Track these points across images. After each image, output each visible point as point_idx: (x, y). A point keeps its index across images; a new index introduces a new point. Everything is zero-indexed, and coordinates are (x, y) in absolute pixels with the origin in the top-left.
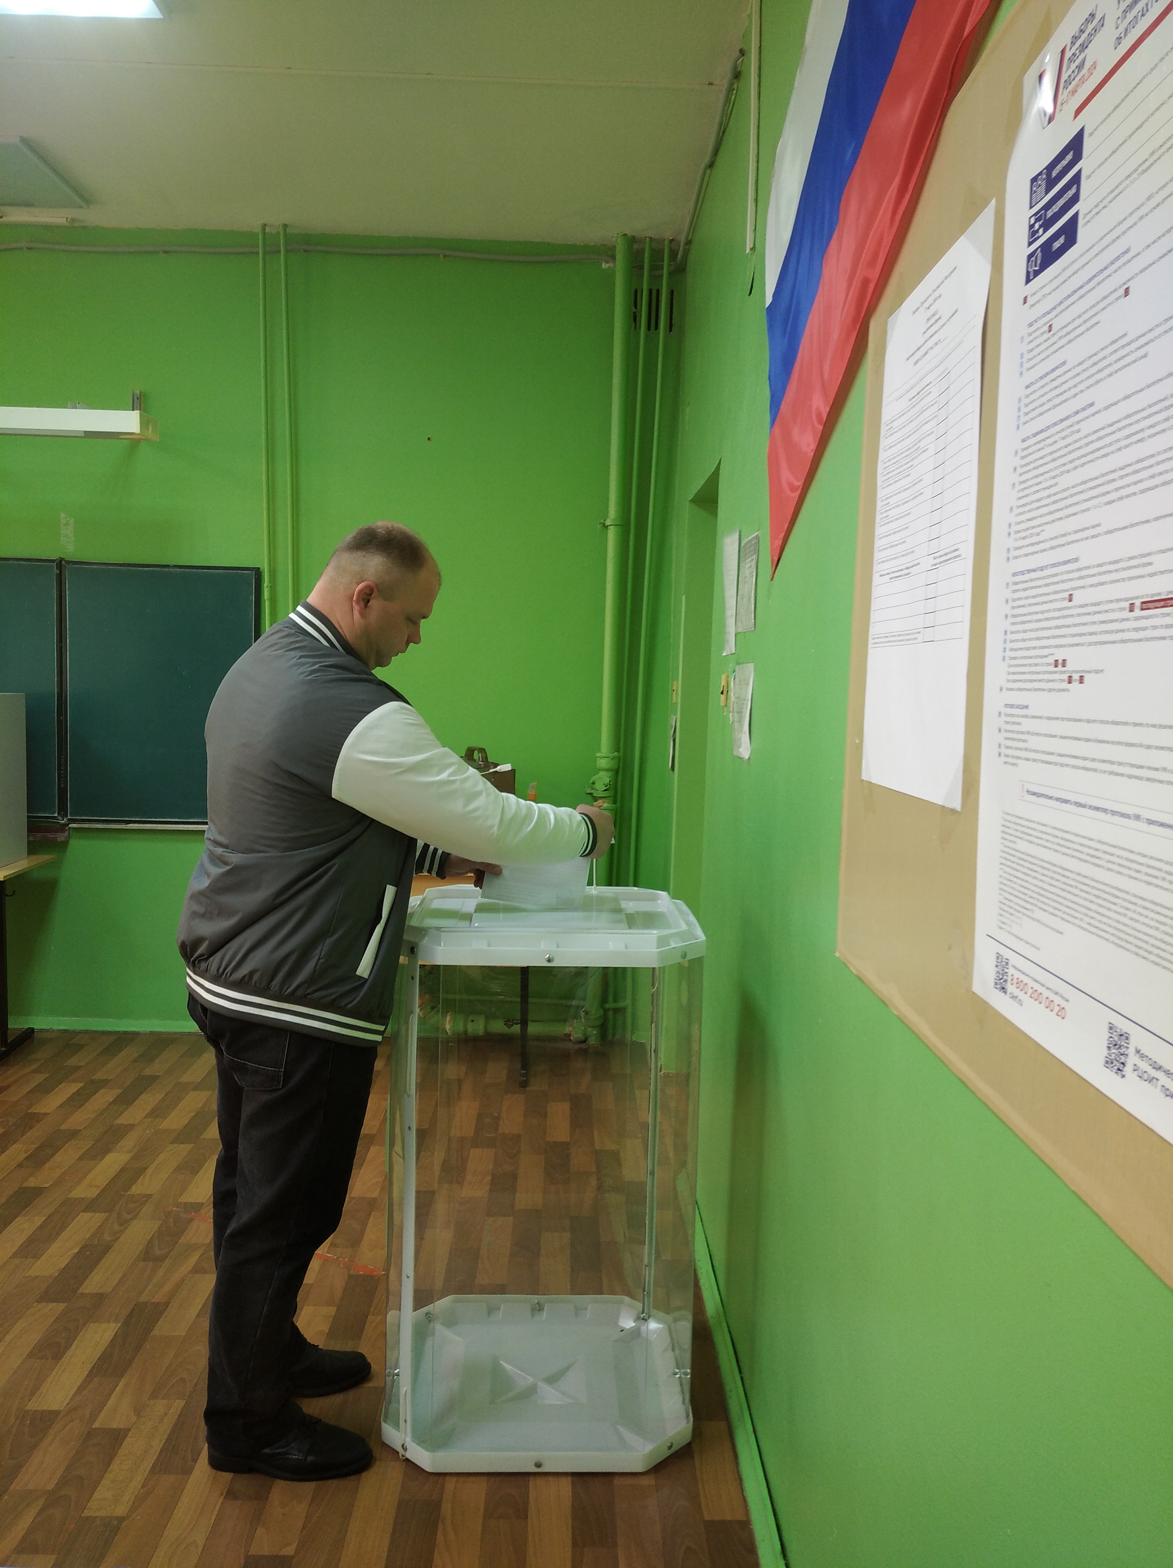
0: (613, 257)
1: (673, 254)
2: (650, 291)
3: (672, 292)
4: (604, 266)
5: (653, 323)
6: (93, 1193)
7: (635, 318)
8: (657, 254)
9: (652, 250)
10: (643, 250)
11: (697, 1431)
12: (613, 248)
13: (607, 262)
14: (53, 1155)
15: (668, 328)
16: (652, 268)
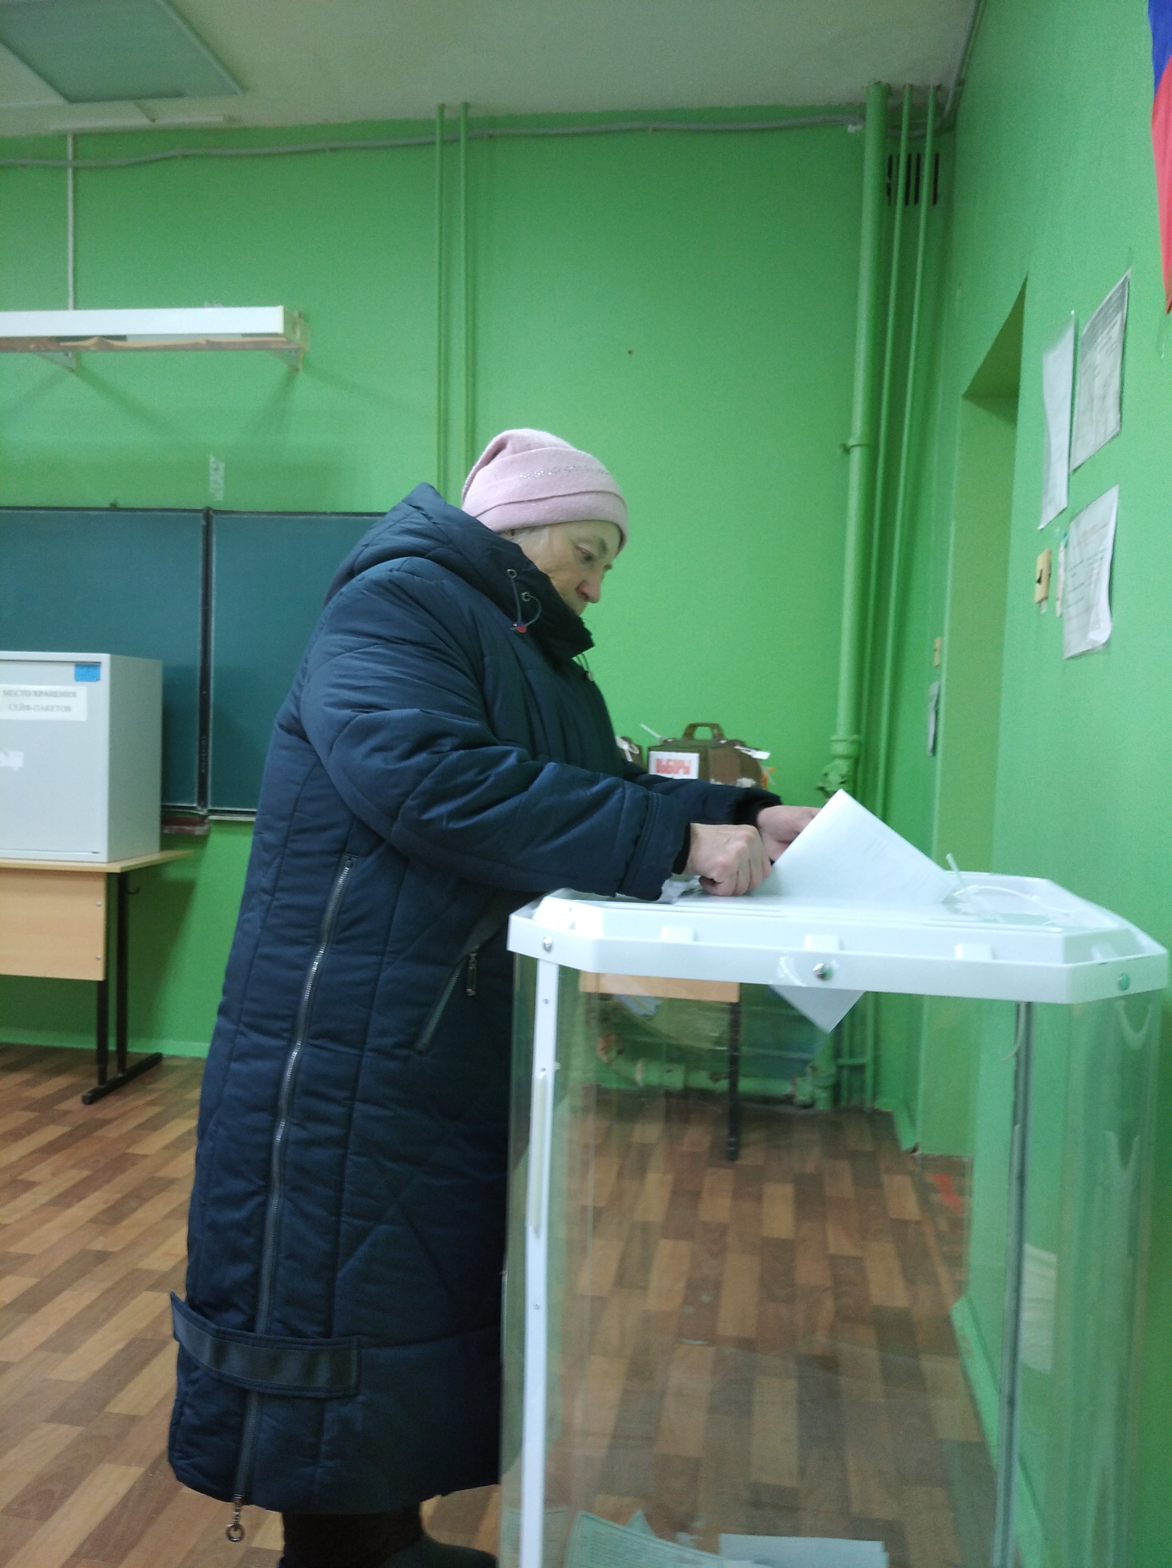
0: (863, 117)
1: (939, 107)
2: (909, 157)
3: (938, 155)
4: (851, 129)
5: (912, 196)
7: (889, 191)
8: (918, 111)
9: (912, 106)
10: (901, 105)
12: (862, 107)
13: (854, 124)
15: (932, 202)
16: (912, 127)
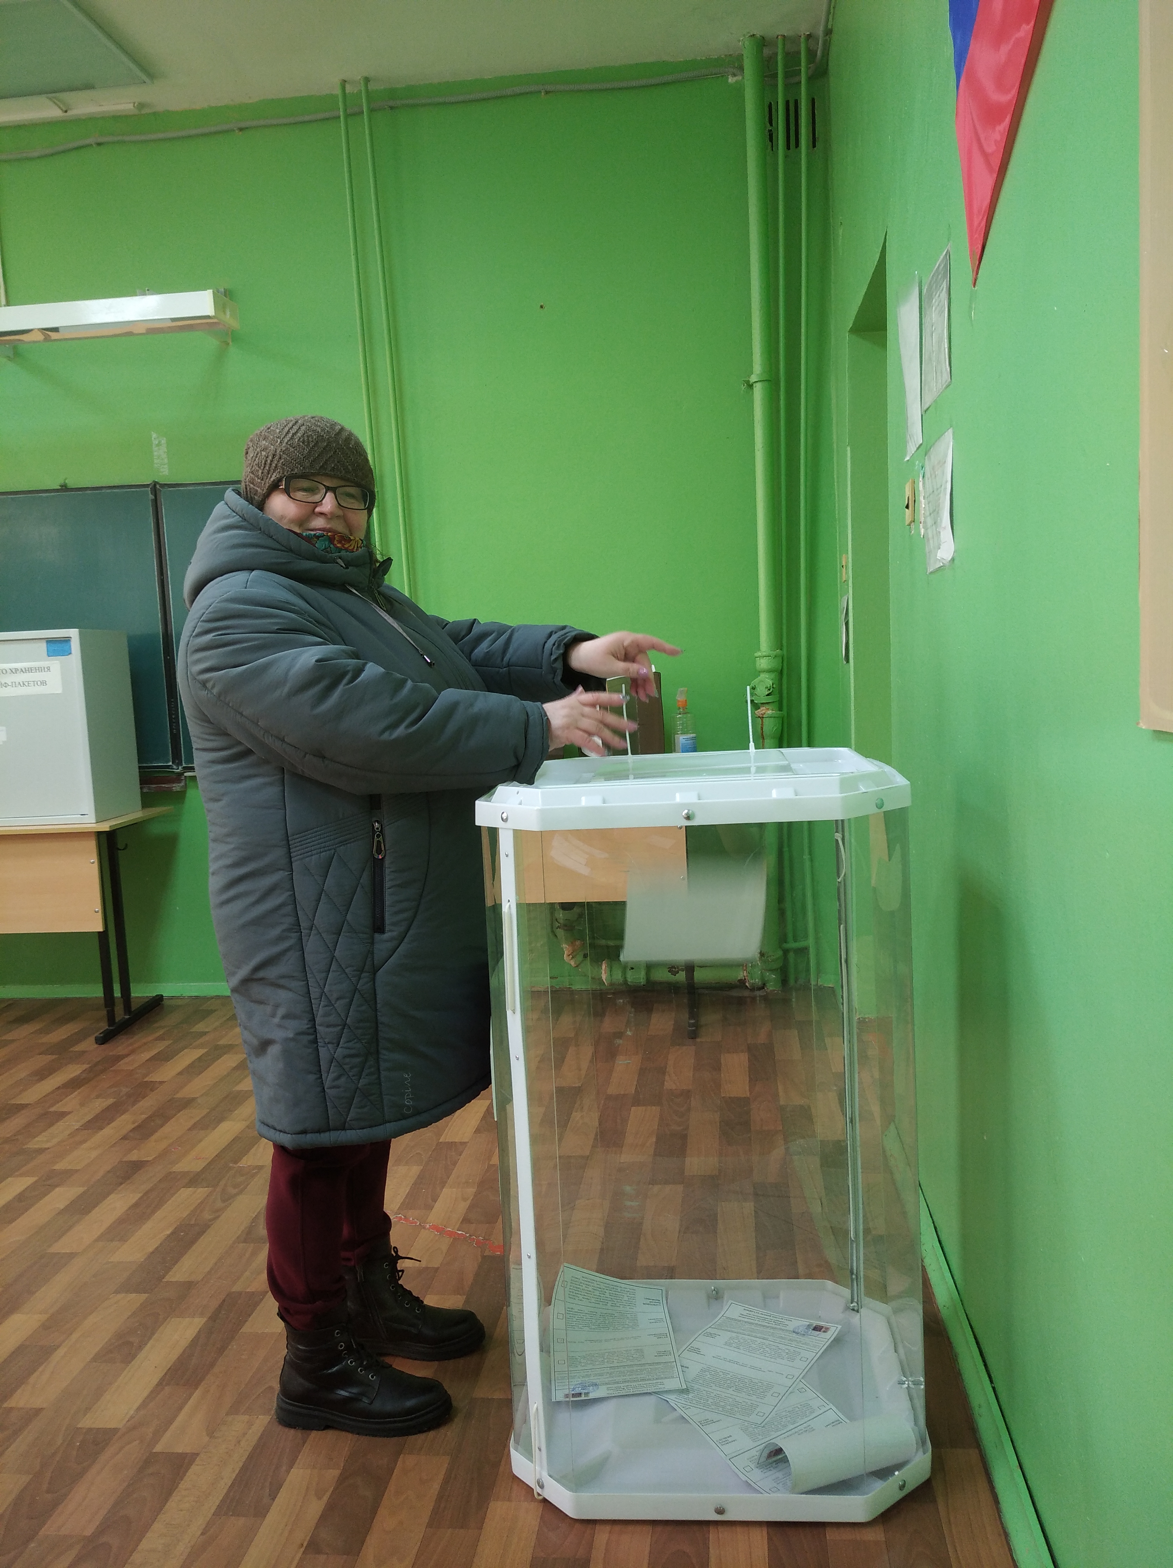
0: (741, 68)
1: (811, 54)
2: (787, 103)
3: (813, 101)
4: (731, 80)
5: (793, 141)
6: (198, 1166)
7: (771, 137)
8: (792, 58)
9: (787, 54)
10: (776, 54)
11: (938, 1463)
12: (740, 57)
13: (734, 75)
14: (162, 1126)
15: (811, 145)
16: (787, 75)
